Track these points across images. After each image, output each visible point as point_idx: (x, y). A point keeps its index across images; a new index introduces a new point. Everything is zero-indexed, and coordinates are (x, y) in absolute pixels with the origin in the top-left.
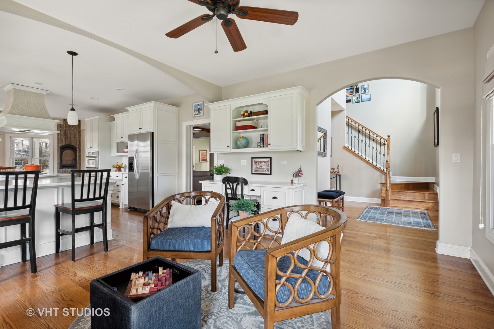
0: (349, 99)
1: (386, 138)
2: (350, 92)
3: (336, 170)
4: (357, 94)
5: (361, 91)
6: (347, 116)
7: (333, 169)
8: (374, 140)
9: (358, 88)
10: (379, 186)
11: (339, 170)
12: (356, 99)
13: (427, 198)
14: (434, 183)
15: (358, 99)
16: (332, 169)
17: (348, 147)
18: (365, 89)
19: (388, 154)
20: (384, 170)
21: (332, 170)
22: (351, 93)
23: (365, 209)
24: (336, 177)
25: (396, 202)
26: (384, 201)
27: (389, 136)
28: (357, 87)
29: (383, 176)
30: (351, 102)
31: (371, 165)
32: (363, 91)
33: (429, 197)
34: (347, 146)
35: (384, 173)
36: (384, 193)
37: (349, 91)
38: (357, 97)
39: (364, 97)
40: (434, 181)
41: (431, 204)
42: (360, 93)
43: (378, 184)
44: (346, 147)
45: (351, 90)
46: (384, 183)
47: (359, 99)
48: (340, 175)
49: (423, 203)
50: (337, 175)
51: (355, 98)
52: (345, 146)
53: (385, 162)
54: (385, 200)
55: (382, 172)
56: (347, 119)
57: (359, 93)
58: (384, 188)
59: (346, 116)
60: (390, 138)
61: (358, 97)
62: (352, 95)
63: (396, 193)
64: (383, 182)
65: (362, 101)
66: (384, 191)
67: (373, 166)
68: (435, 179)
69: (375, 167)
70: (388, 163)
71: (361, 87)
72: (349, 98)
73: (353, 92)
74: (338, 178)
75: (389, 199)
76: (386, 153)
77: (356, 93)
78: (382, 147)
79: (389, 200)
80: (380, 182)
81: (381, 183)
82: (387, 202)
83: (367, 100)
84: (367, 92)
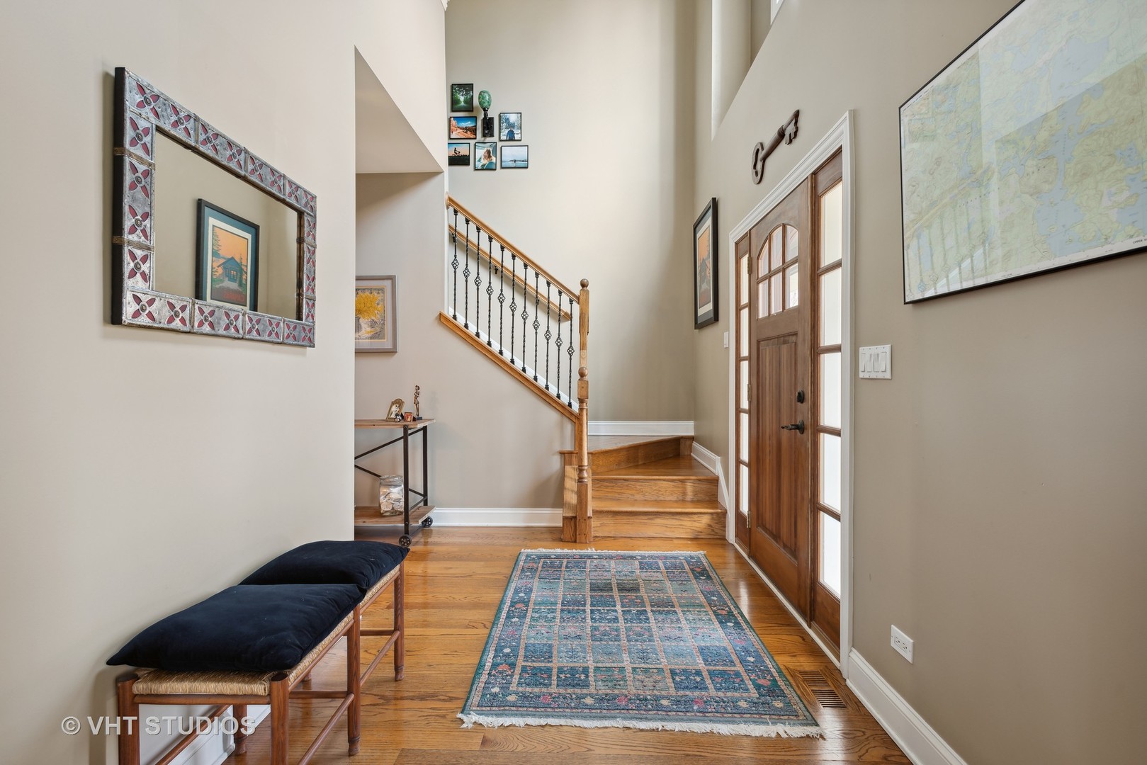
0: (462, 154)
1: (577, 290)
2: (466, 129)
3: (408, 408)
4: (488, 139)
5: (500, 133)
6: (450, 199)
7: (399, 403)
8: (537, 302)
9: (492, 119)
10: (556, 463)
11: (420, 406)
12: (485, 157)
13: (690, 496)
14: (692, 439)
15: (490, 157)
16: (393, 403)
17: (455, 317)
18: (511, 126)
19: (583, 346)
20: (570, 405)
21: (394, 408)
22: (469, 134)
23: (509, 581)
24: (405, 438)
25: (608, 520)
26: (573, 522)
27: (584, 285)
28: (486, 115)
29: (568, 427)
30: (468, 164)
31: (531, 385)
32: (505, 132)
33: (696, 493)
34: (449, 313)
35: (571, 413)
36: (572, 491)
37: (464, 125)
38: (489, 152)
39: (510, 153)
40: (692, 433)
41: (705, 520)
42: (495, 139)
43: (553, 454)
44: (446, 319)
45: (469, 124)
46: (571, 453)
47: (494, 159)
48: (425, 429)
49: (685, 518)
50: (409, 432)
51: (481, 152)
52: (445, 313)
53: (576, 376)
54: (575, 517)
55: (565, 411)
56: (451, 209)
57: (492, 135)
58: (571, 472)
59: (446, 197)
60: (588, 292)
61: (491, 149)
62: (472, 142)
63: (605, 484)
64: (569, 447)
65: (502, 168)
66: (571, 484)
67: (536, 391)
68: (696, 428)
69: (543, 394)
70: (586, 378)
71: (500, 116)
72: (463, 150)
73: (474, 130)
74: (416, 441)
75: (590, 513)
76: (576, 346)
77: (484, 135)
78: (565, 325)
79: (590, 518)
80: (558, 448)
81: (562, 453)
82: (583, 525)
83: (519, 164)
84: (517, 137)
